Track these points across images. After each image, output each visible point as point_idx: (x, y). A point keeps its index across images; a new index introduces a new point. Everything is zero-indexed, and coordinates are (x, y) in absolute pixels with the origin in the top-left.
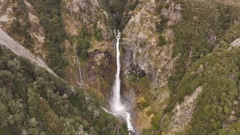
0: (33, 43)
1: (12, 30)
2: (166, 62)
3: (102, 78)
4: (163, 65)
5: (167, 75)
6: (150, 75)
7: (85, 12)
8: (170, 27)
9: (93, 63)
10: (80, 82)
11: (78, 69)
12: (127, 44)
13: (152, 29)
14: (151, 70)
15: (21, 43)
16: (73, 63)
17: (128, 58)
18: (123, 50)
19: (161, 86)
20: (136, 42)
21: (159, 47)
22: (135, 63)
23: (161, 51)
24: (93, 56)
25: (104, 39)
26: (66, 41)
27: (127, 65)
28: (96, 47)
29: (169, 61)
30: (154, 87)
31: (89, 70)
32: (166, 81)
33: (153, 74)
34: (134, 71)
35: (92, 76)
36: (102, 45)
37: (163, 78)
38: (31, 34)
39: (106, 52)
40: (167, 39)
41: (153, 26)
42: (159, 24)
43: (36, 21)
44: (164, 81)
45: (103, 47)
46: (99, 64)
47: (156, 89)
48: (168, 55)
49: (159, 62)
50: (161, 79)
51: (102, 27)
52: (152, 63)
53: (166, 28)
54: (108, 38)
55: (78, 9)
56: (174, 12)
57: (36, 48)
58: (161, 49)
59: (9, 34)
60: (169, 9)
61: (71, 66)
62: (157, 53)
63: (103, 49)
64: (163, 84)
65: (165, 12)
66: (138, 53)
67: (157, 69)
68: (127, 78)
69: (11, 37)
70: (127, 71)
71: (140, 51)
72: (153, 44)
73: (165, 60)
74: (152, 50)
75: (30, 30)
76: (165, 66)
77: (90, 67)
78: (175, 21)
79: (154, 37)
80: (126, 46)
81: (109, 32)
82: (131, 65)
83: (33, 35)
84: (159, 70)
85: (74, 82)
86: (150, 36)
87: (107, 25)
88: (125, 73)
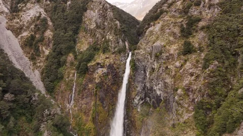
0: (39, 56)
1: (26, 43)
2: (193, 78)
3: (98, 102)
4: (187, 82)
5: (194, 100)
6: (167, 101)
7: (100, 28)
8: (203, 28)
9: (91, 80)
10: (69, 103)
11: (72, 87)
12: (140, 57)
13: (174, 34)
14: (167, 93)
15: (28, 55)
16: (68, 78)
17: (140, 78)
18: (134, 67)
19: (182, 120)
20: (150, 54)
21: (182, 57)
22: (148, 85)
23: (186, 61)
24: (93, 72)
25: (109, 51)
26: (71, 55)
27: (138, 89)
28: (99, 61)
29: (198, 77)
30: (172, 122)
31: (85, 89)
32: (191, 112)
33: (171, 100)
34: (148, 99)
35: (86, 97)
36: (107, 58)
37: (186, 106)
38: (40, 48)
39: (111, 67)
40: (197, 45)
41: (177, 30)
42: (185, 26)
43: (50, 36)
44: (188, 111)
45: (107, 60)
46: (97, 81)
47: (174, 126)
48: (197, 67)
49: (181, 78)
50: (182, 107)
51: (111, 37)
52: (169, 80)
53: (197, 32)
54: (116, 49)
55: (95, 26)
56: (209, 8)
57: (39, 61)
58: (186, 58)
59: (22, 47)
60: (201, 6)
61: (65, 81)
62: (178, 64)
63: (107, 62)
64: (186, 117)
65: (194, 11)
66: (153, 69)
67: (177, 90)
68: (139, 110)
69: (23, 49)
70: (138, 98)
71: (156, 66)
72: (172, 52)
73: (192, 75)
74: (170, 60)
75: (42, 44)
76: (190, 84)
77: (88, 85)
78: (210, 20)
79: (176, 45)
80: (138, 60)
81: (118, 43)
82: (144, 89)
83: (42, 48)
84: (179, 91)
85: (62, 101)
86: (170, 43)
87: (117, 35)
88: (136, 101)
